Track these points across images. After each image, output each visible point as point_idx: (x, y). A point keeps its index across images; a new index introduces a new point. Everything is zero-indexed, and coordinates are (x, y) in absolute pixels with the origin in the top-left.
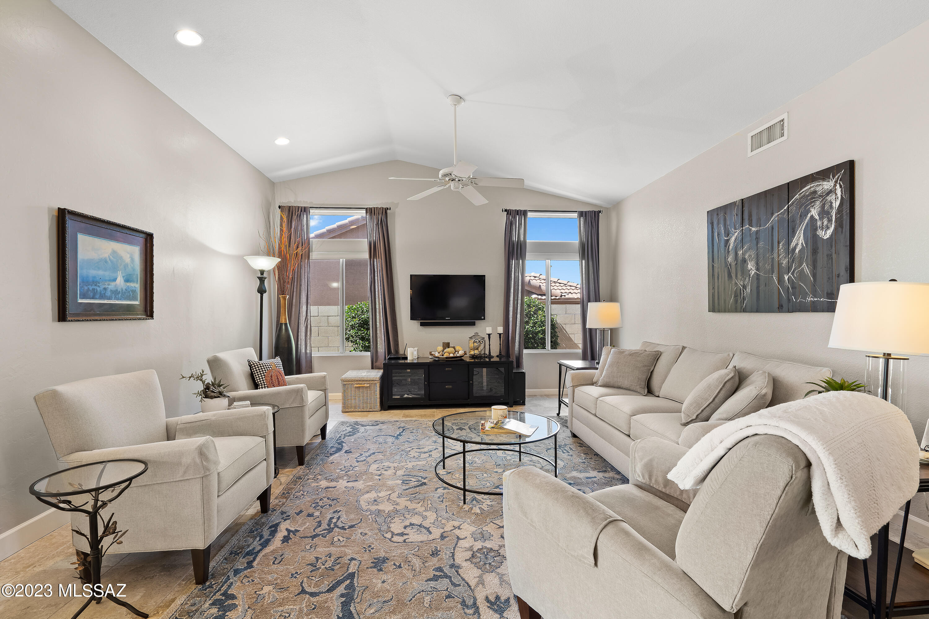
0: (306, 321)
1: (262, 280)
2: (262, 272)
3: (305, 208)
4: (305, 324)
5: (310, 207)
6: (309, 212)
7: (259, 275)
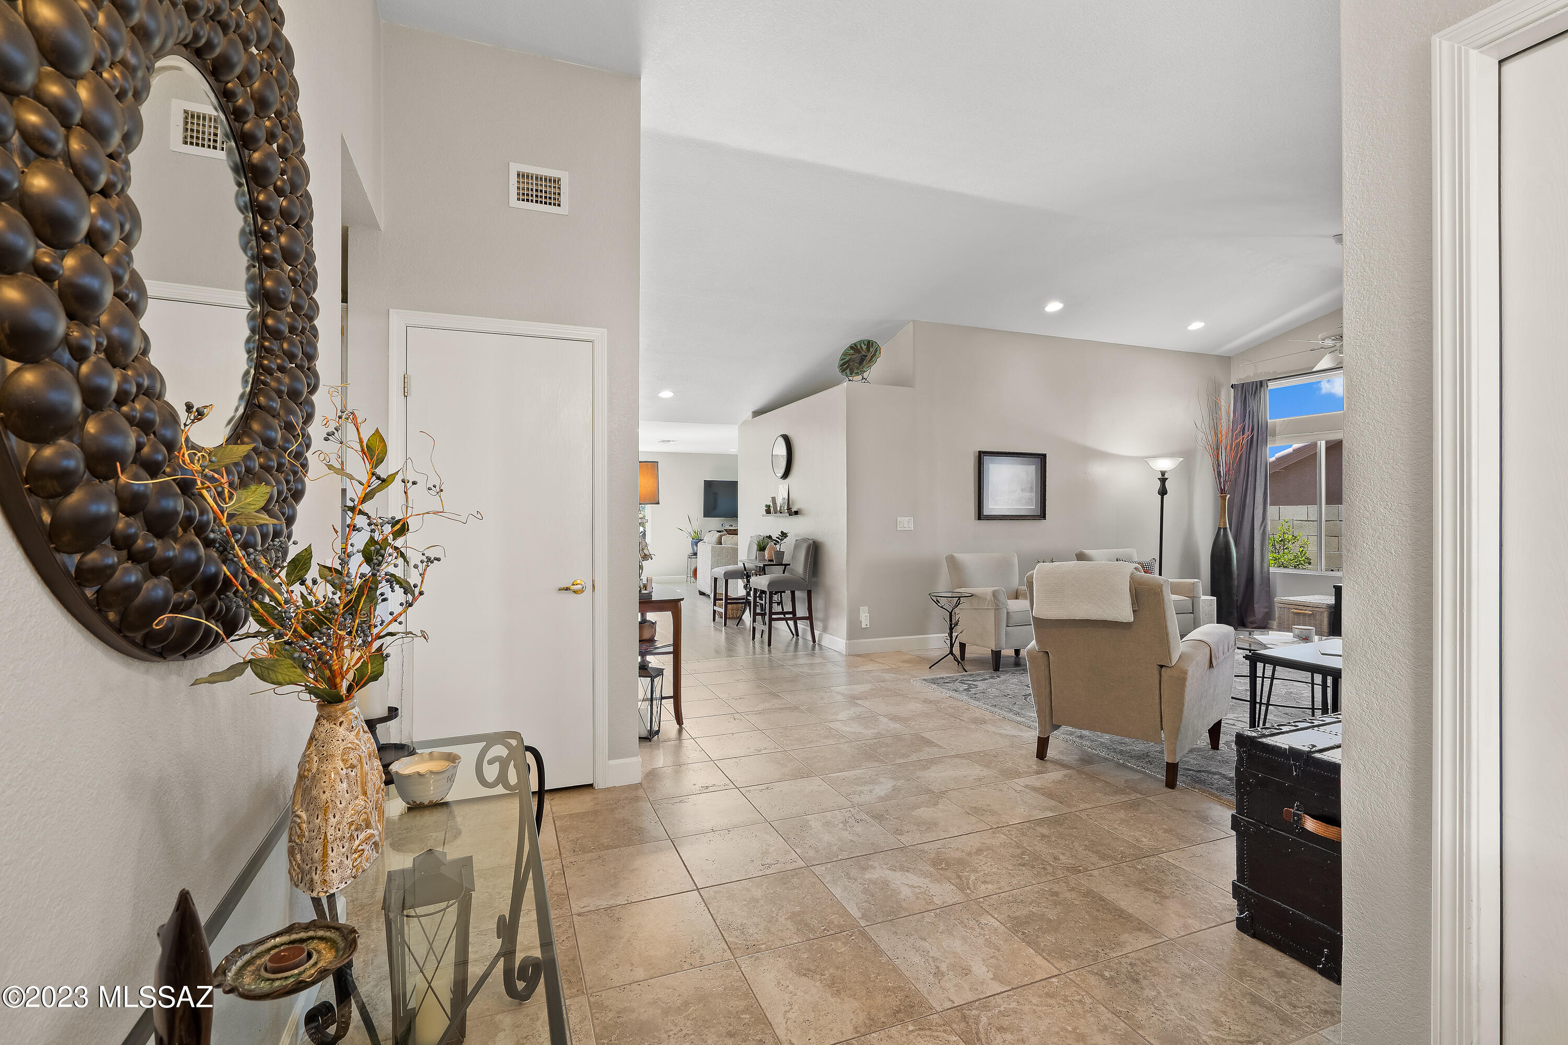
0: (1263, 525)
1: (1163, 480)
2: (1163, 473)
3: (1261, 382)
4: (1262, 529)
5: (1268, 380)
6: (1267, 386)
7: (1160, 476)
